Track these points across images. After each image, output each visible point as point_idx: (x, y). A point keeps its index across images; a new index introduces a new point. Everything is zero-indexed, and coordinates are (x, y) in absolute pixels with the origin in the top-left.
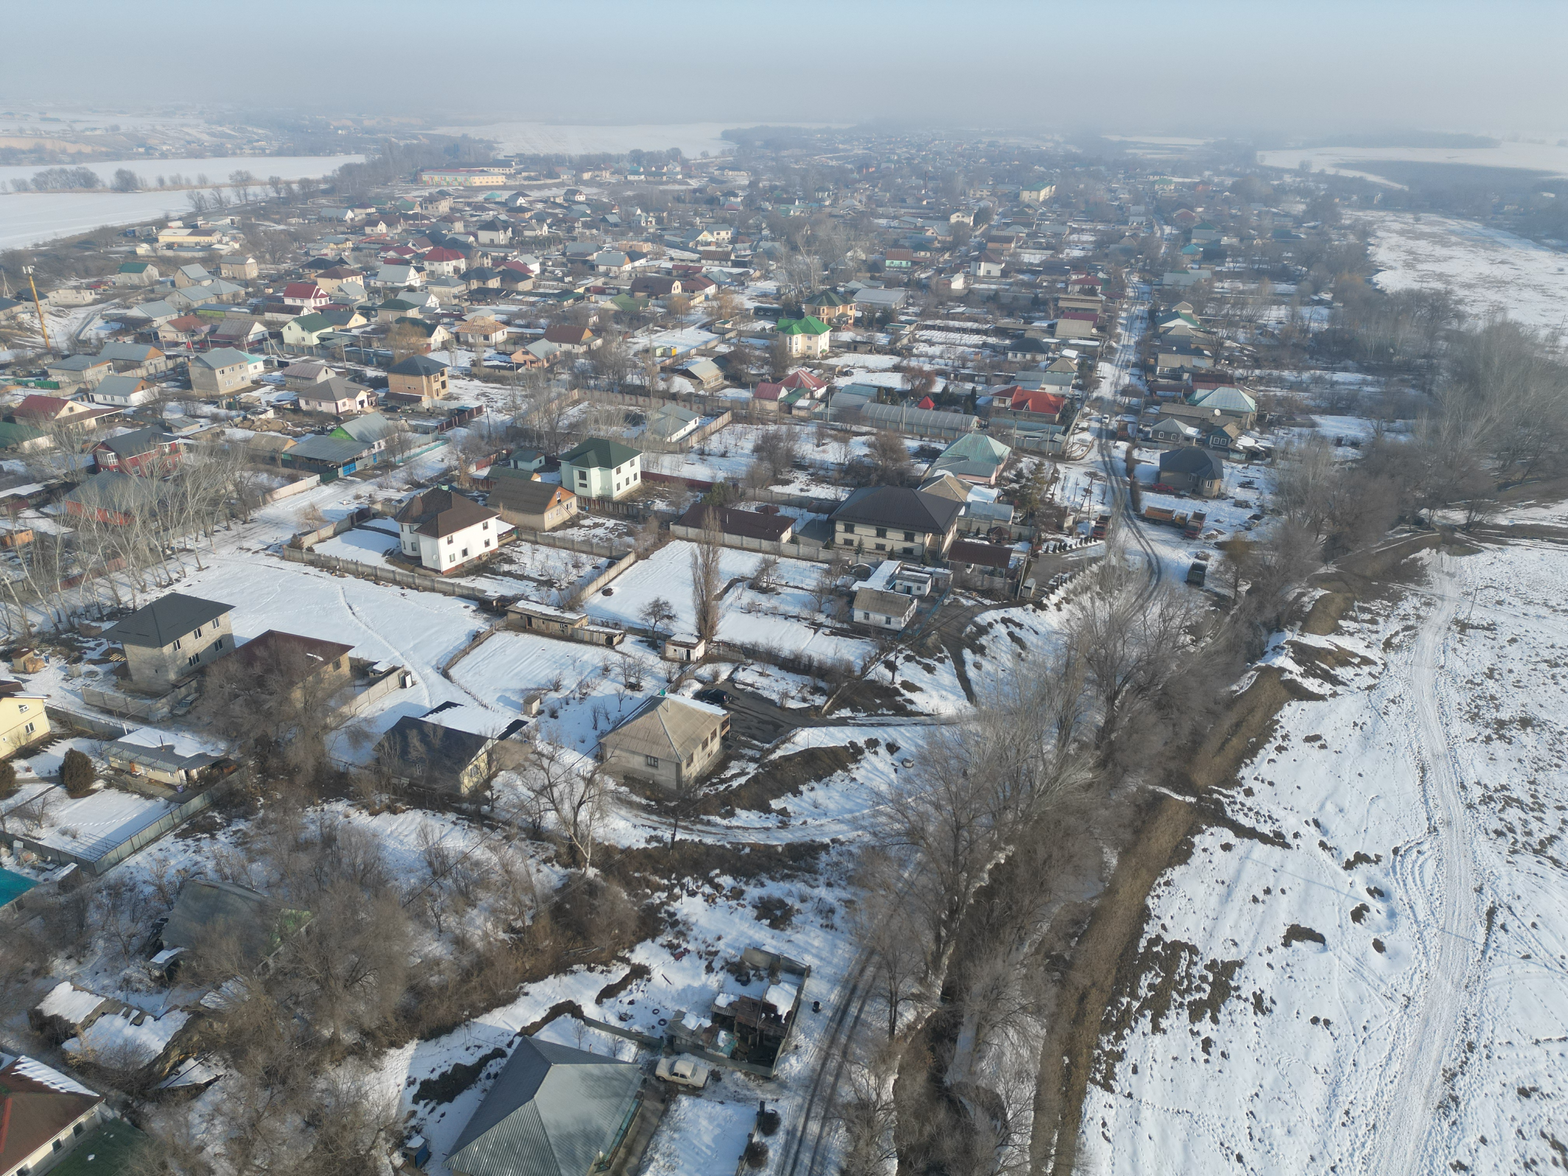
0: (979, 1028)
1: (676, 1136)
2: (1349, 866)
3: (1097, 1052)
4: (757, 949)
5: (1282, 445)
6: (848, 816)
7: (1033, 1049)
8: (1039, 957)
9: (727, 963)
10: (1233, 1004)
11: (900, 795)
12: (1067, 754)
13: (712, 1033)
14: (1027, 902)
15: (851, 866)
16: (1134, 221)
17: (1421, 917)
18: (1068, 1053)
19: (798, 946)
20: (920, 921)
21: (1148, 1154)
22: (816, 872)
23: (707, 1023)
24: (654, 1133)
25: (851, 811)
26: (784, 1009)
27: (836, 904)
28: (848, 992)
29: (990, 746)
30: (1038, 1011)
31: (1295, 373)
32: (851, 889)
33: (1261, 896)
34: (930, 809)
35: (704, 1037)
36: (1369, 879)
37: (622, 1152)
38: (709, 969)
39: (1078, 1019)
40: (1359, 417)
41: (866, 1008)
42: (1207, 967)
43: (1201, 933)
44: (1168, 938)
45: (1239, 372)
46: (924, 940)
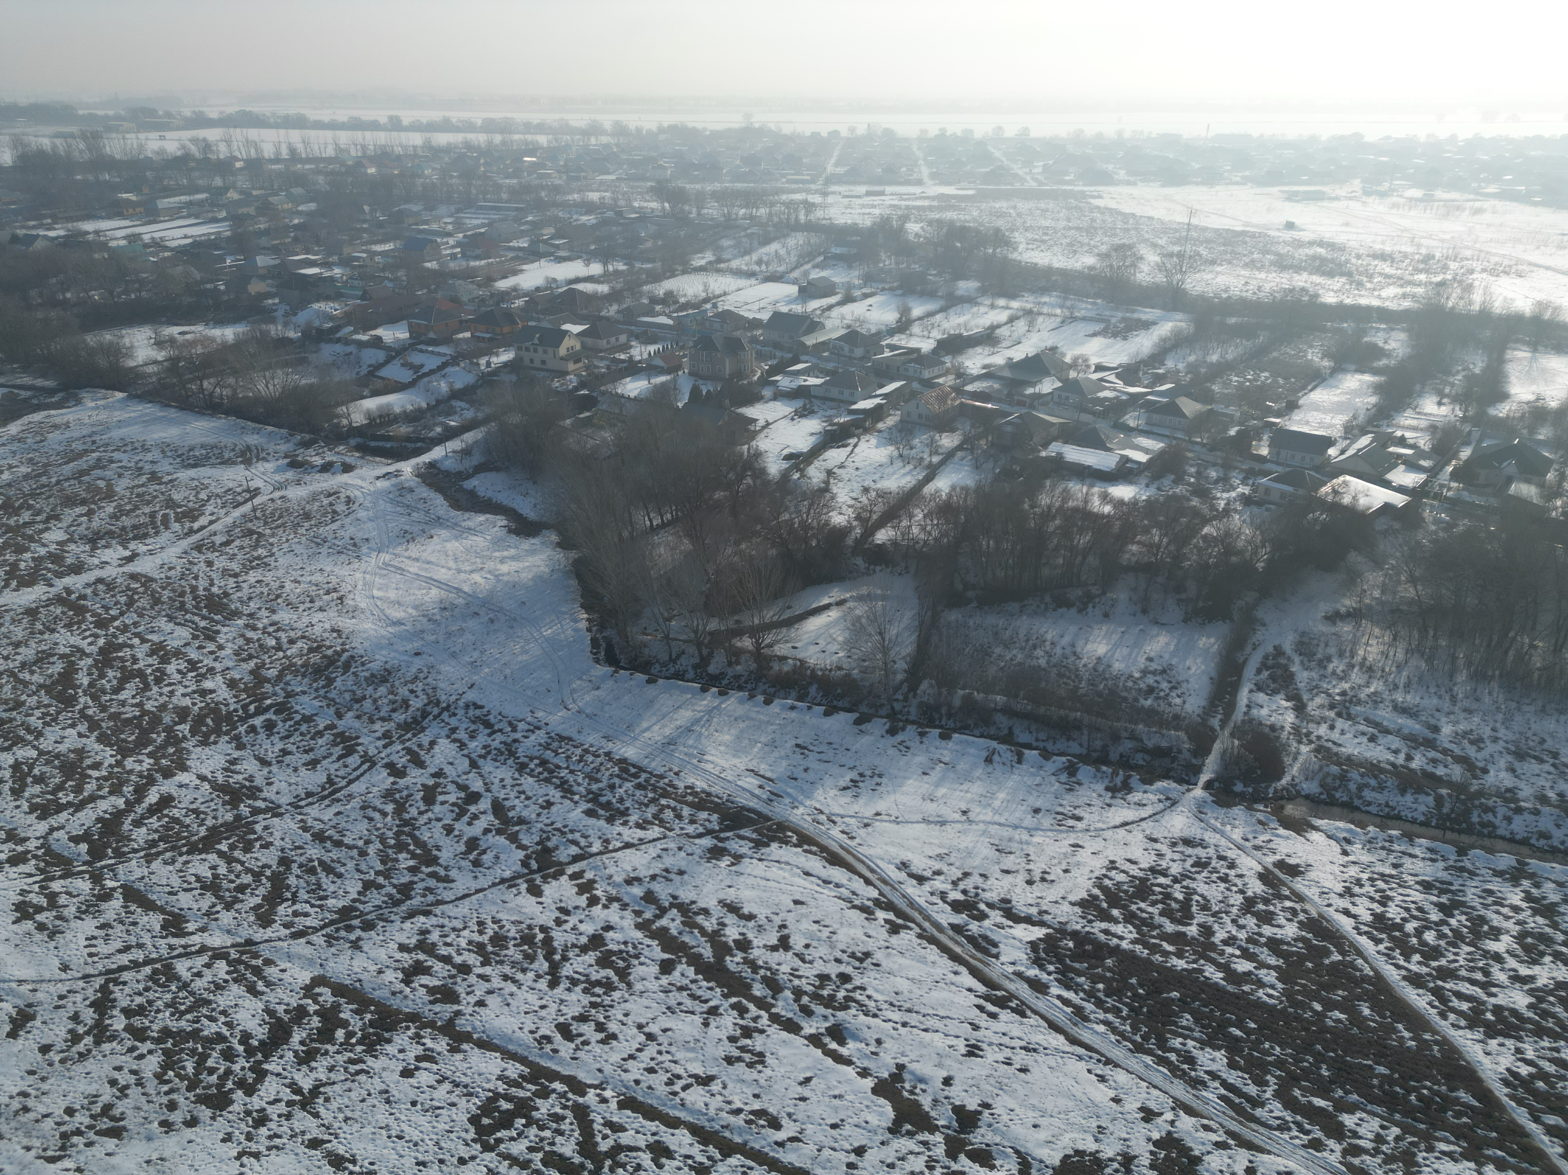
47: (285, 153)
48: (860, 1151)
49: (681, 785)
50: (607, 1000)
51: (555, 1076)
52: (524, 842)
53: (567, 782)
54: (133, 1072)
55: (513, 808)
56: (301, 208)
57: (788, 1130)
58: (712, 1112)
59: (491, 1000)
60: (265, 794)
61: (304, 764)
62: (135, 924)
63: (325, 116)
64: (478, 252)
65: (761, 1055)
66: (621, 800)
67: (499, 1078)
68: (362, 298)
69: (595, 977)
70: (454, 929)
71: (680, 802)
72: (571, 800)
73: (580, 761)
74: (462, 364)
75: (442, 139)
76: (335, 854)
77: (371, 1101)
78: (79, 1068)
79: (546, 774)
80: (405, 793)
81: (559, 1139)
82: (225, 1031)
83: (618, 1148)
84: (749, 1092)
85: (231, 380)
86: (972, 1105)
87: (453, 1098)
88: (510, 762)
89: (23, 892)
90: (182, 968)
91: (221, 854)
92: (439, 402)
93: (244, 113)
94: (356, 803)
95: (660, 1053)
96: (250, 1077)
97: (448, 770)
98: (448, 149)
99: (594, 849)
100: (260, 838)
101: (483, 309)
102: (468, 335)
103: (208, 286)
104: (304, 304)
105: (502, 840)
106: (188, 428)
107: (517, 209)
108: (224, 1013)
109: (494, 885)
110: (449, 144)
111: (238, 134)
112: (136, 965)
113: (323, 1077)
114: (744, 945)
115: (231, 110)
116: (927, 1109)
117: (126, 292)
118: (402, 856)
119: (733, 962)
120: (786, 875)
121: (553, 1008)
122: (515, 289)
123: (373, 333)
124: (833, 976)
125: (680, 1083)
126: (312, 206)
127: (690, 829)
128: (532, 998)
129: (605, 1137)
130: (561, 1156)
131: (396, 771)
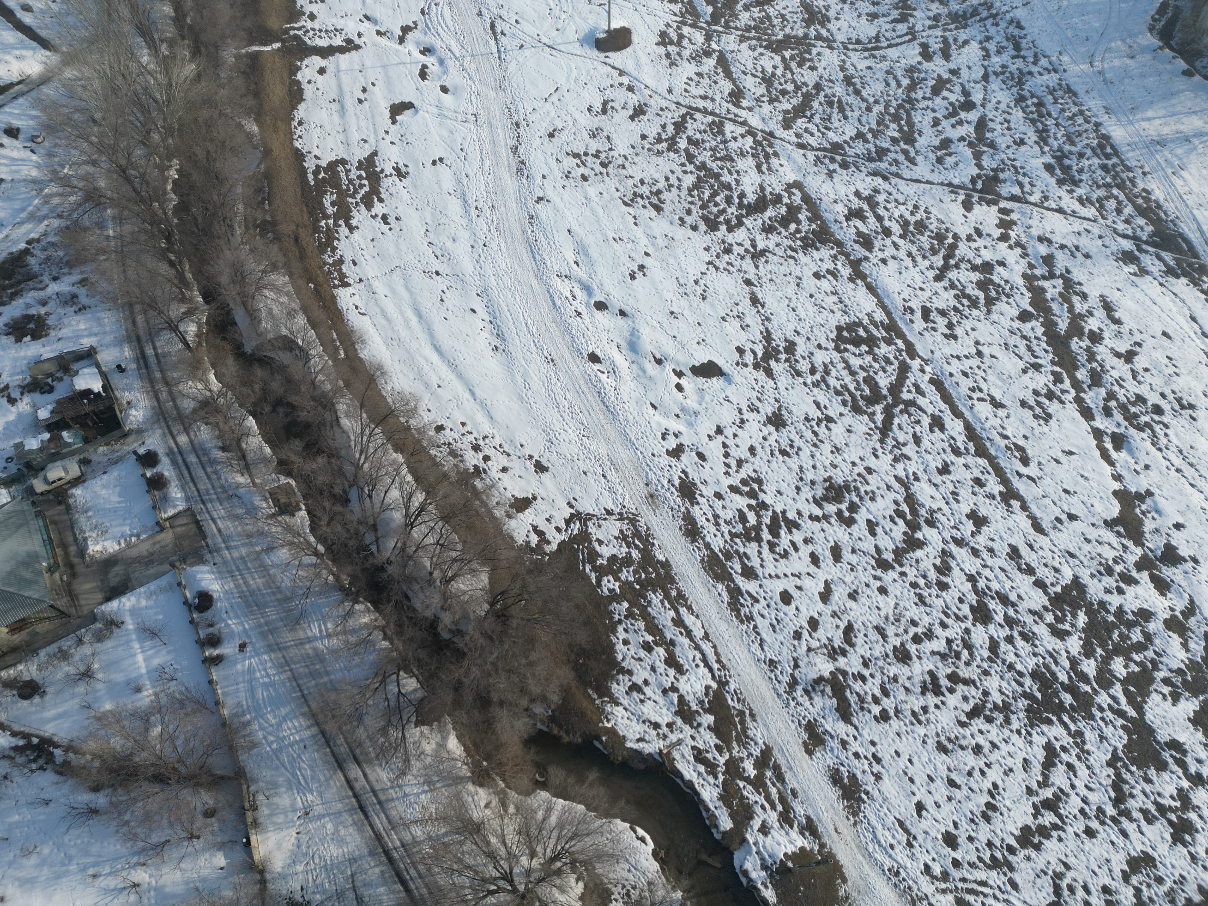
0: (244, 304)
1: (90, 514)
2: (402, 40)
3: (326, 268)
4: (38, 362)
6: (23, 215)
7: (287, 294)
8: (251, 231)
9: (23, 387)
10: (386, 183)
11: (55, 172)
12: (165, 57)
13: (56, 439)
14: (215, 197)
15: (61, 253)
17: (458, 54)
18: (310, 280)
19: (69, 338)
20: (150, 261)
21: (390, 306)
22: (36, 276)
23: (47, 436)
24: (72, 525)
25: (23, 209)
26: (97, 386)
27: (74, 290)
28: (135, 343)
29: (97, 85)
30: (274, 267)
32: (76, 270)
33: (362, 96)
34: (90, 169)
35: (52, 445)
36: (418, 43)
37: (59, 551)
38: (12, 401)
39: (302, 256)
41: (158, 344)
42: (358, 168)
43: (341, 147)
44: (324, 164)
46: (162, 272)
48: (1072, 517)
49: (1141, 185)
50: (967, 312)
51: (901, 335)
52: (984, 163)
53: (1047, 131)
54: (679, 179)
55: (993, 130)
57: (1032, 470)
58: (987, 425)
59: (891, 263)
60: (830, 26)
61: (868, 14)
62: (716, 83)
65: (1050, 416)
66: (1081, 171)
67: (868, 315)
69: (968, 291)
70: (896, 201)
71: (1129, 199)
72: (1041, 148)
73: (1070, 118)
76: (851, 99)
77: (789, 278)
78: (654, 159)
79: (1035, 116)
80: (922, 75)
81: (881, 373)
82: (733, 183)
83: (912, 403)
84: (1023, 431)
86: (1184, 551)
87: (835, 308)
88: (1015, 90)
89: (668, 25)
90: (729, 127)
91: (784, 59)
94: (885, 66)
95: (979, 368)
96: (734, 221)
97: (964, 72)
99: (1032, 199)
100: (811, 60)
105: (968, 152)
108: (738, 172)
109: (942, 184)
112: (705, 112)
113: (771, 246)
114: (1096, 338)
116: (1146, 529)
118: (893, 126)
119: (1077, 345)
120: (1174, 309)
121: (928, 294)
124: (1149, 403)
125: (977, 395)
127: (1121, 227)
128: (919, 279)
129: (909, 391)
130: (876, 383)
131: (926, 54)
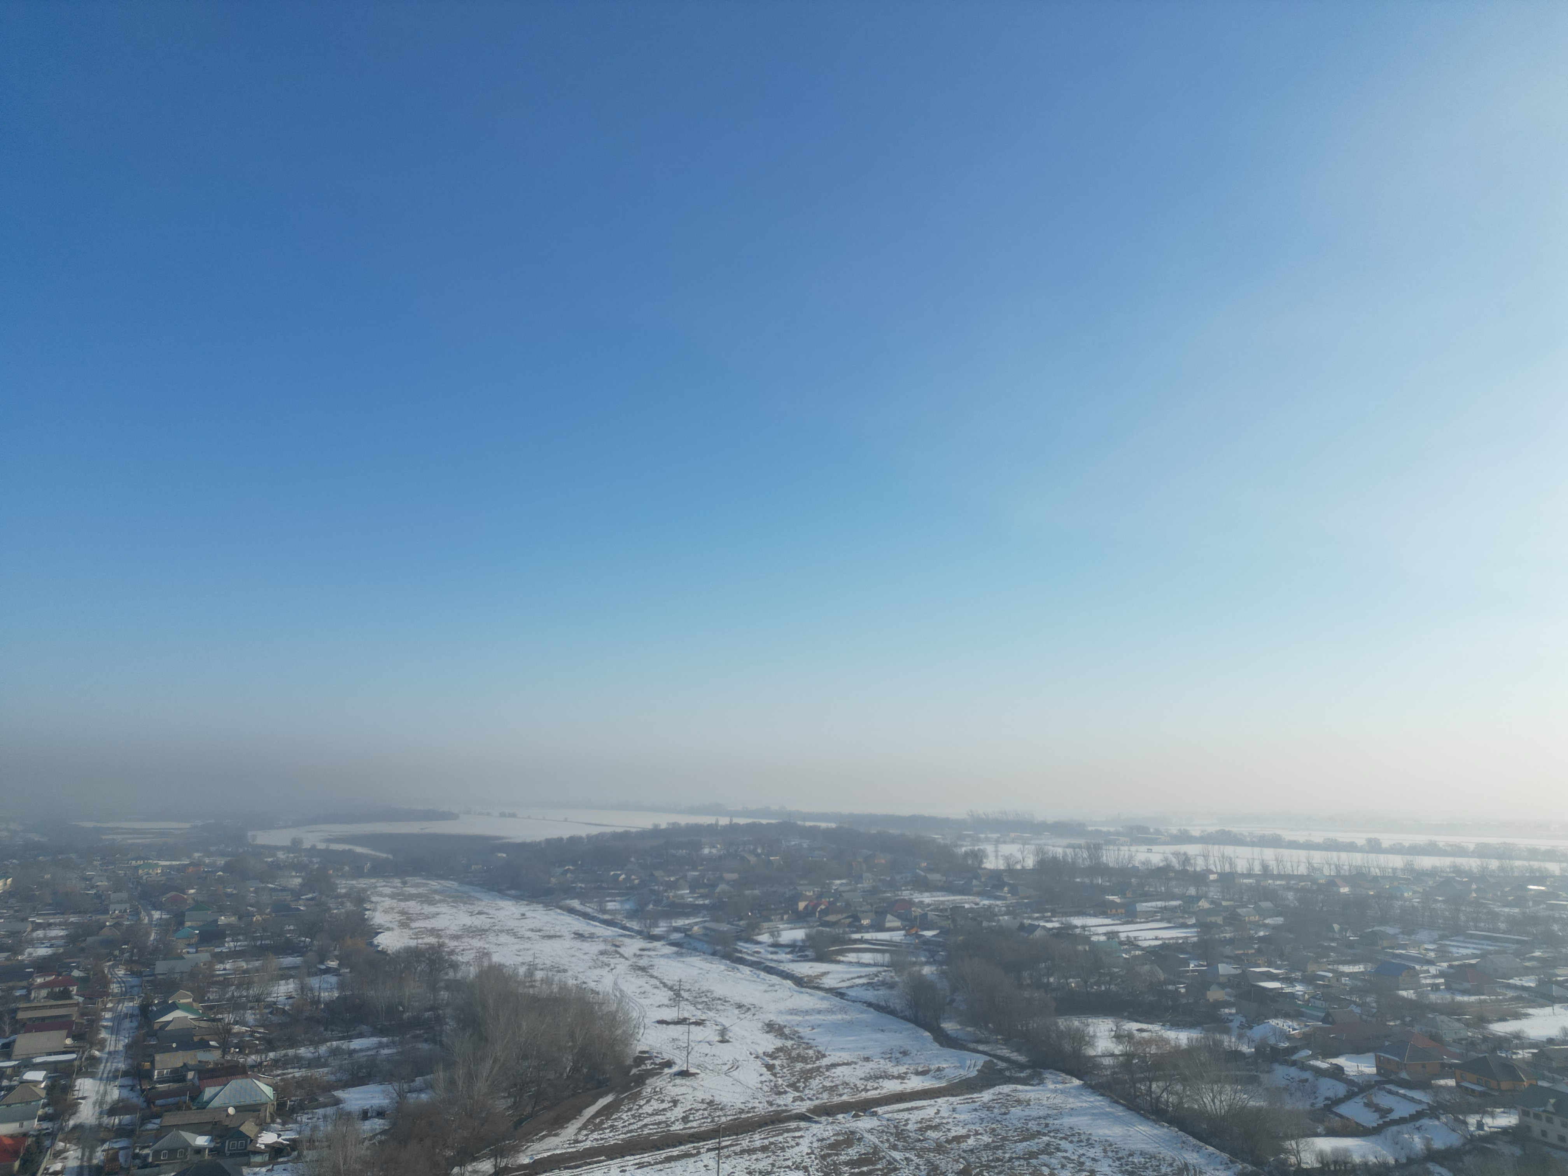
5: (307, 1132)
16: (116, 910)
31: (312, 1049)
40: (381, 1083)
45: (253, 1059)
47: (1257, 869)
56: (1267, 921)
63: (1301, 837)
64: (1467, 985)
68: (1324, 1020)
74: (1443, 1119)
75: (1426, 862)
85: (1179, 1087)
92: (1410, 1161)
93: (1223, 832)
98: (1433, 873)
101: (1473, 1054)
102: (1451, 1082)
103: (1170, 987)
104: (1259, 1018)
106: (1132, 1131)
107: (1518, 942)
110: (1435, 868)
111: (1215, 851)
115: (1212, 829)
117: (1098, 983)
122: (1517, 1036)
123: (1335, 1061)
126: (1280, 920)
